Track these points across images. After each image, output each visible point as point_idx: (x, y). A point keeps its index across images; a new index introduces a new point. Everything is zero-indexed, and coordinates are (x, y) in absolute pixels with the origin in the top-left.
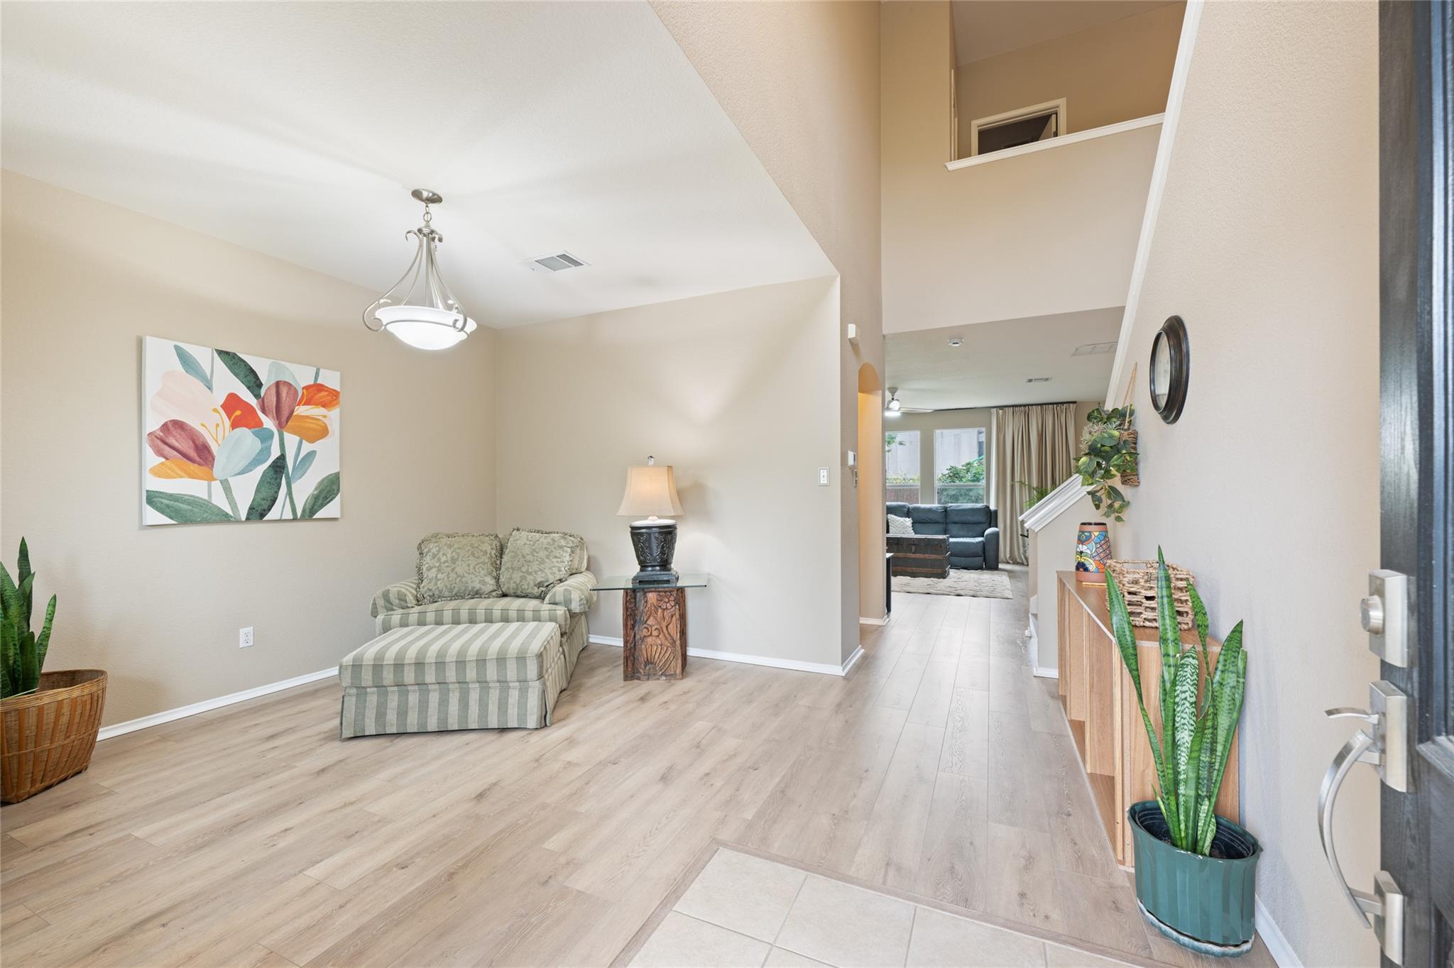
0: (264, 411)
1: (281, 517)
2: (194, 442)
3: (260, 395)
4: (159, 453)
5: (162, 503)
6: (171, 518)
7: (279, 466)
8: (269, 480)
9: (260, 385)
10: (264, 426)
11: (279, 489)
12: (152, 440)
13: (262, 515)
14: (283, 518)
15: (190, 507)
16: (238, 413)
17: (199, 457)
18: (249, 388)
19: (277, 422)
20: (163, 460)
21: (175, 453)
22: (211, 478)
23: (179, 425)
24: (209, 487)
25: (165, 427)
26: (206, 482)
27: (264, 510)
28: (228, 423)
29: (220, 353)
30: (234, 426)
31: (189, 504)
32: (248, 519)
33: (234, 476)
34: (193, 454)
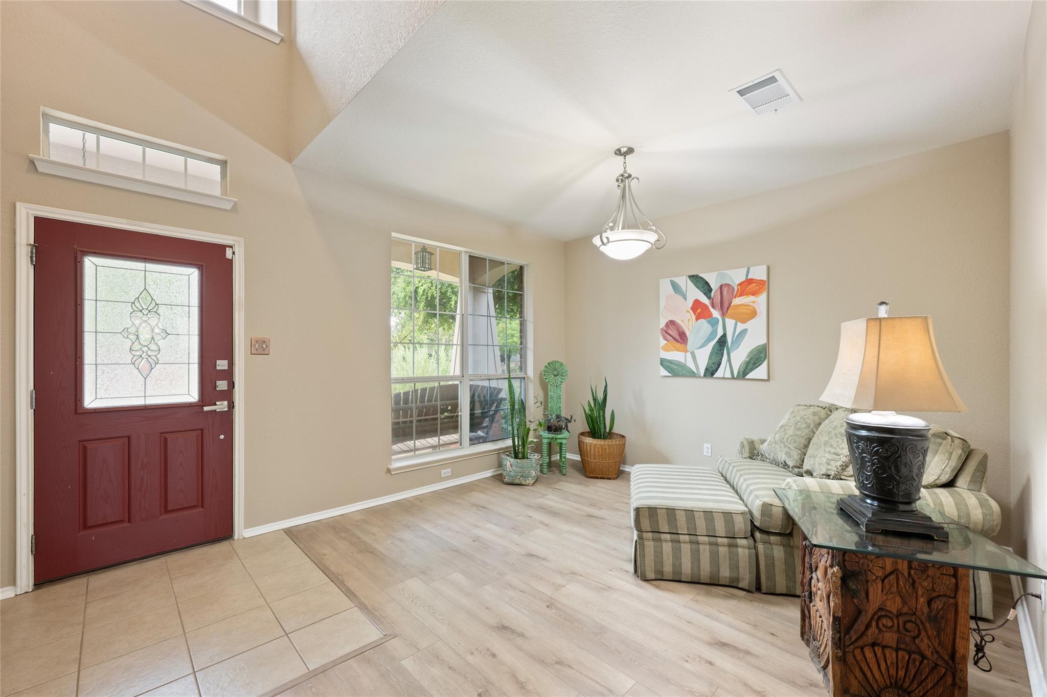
0: (713, 307)
1: (724, 376)
2: (678, 331)
3: (711, 297)
4: (665, 339)
5: (666, 364)
6: (669, 373)
7: (722, 342)
8: (716, 351)
9: (711, 290)
10: (714, 316)
11: (722, 357)
12: (662, 332)
13: (713, 374)
14: (725, 377)
15: (677, 367)
16: (699, 310)
17: (680, 338)
18: (705, 294)
19: (721, 312)
20: (666, 342)
21: (671, 338)
22: (686, 351)
23: (672, 322)
24: (685, 355)
25: (667, 325)
26: (684, 353)
27: (714, 371)
28: (694, 317)
29: (690, 277)
30: (697, 319)
31: (676, 365)
32: (704, 376)
33: (698, 349)
34: (678, 338)
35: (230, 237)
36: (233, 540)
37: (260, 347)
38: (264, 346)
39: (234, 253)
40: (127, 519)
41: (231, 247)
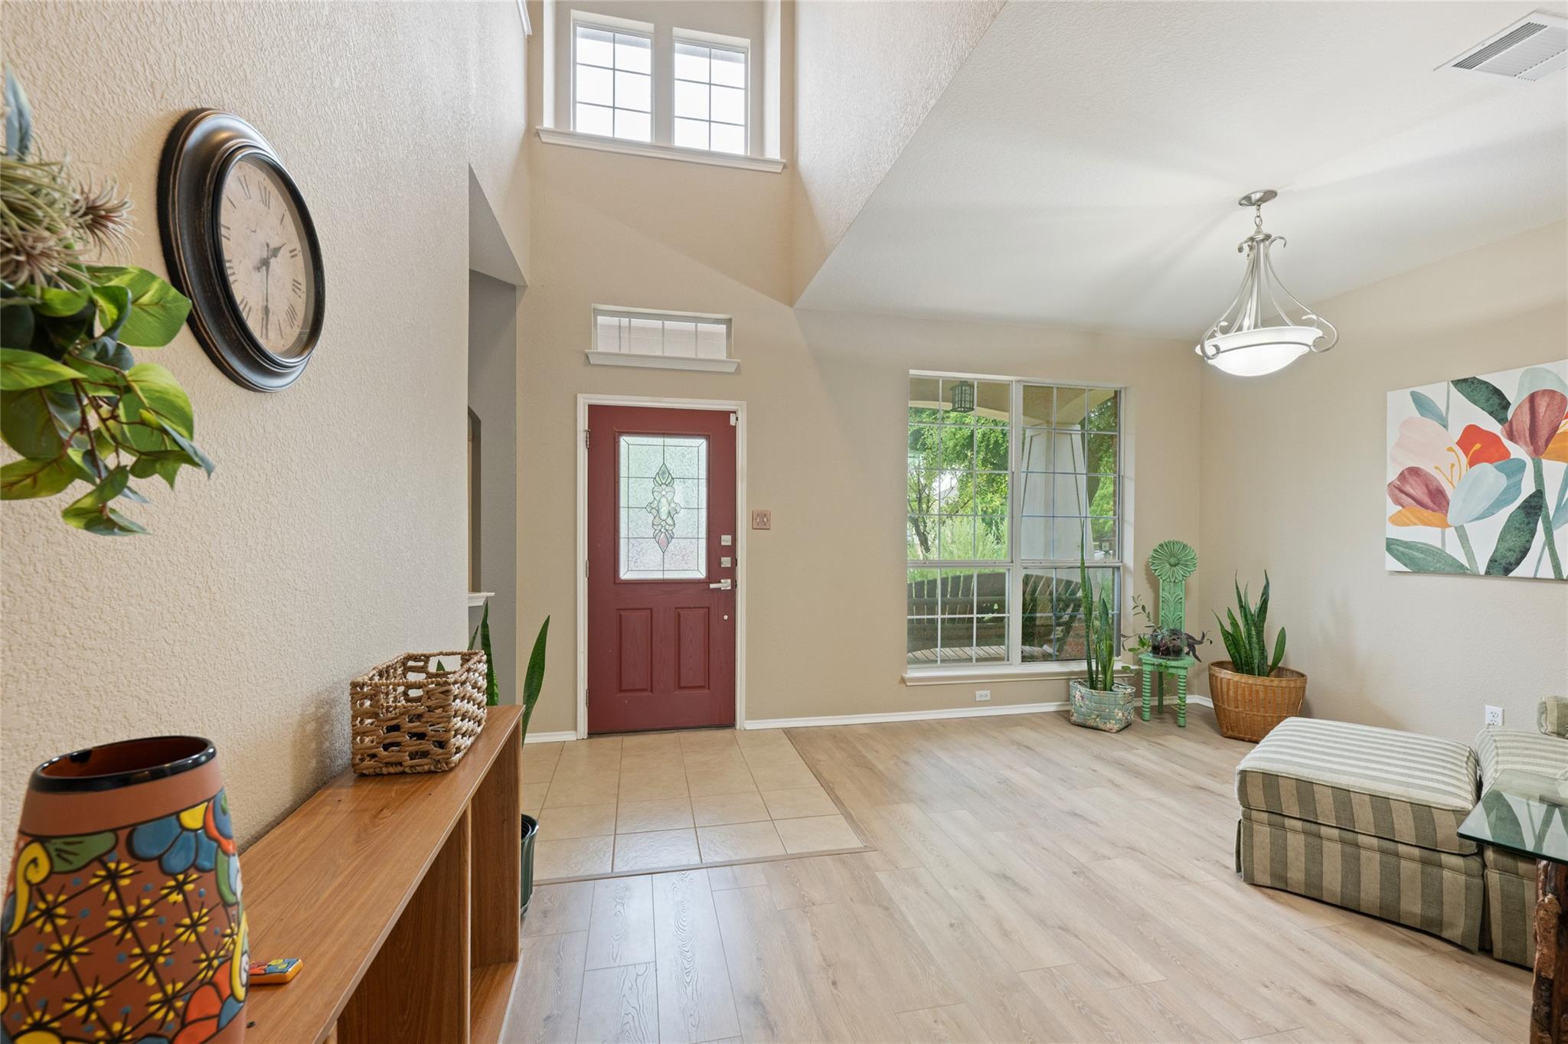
0: (1511, 437)
1: (1536, 574)
2: (1427, 487)
3: (1507, 419)
4: (1397, 502)
5: (1398, 550)
6: (1406, 565)
7: (1534, 507)
8: (1518, 525)
9: (1505, 405)
10: (1512, 457)
11: (1533, 537)
12: (1391, 490)
13: (1507, 570)
14: (1538, 576)
15: (1423, 556)
16: (1478, 446)
17: (1433, 502)
18: (1491, 414)
19: (1532, 448)
20: (1400, 508)
21: (1410, 500)
22: (1444, 525)
23: (1414, 472)
24: (1443, 534)
25: (1402, 476)
26: (1440, 529)
27: (1510, 564)
28: (1464, 460)
29: (1457, 383)
30: (1472, 463)
31: (1422, 552)
32: (1488, 573)
33: (1472, 521)
34: (1426, 500)
35: (734, 402)
36: (735, 729)
37: (761, 521)
38: (765, 520)
39: (737, 419)
40: (649, 689)
41: (735, 412)
